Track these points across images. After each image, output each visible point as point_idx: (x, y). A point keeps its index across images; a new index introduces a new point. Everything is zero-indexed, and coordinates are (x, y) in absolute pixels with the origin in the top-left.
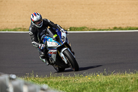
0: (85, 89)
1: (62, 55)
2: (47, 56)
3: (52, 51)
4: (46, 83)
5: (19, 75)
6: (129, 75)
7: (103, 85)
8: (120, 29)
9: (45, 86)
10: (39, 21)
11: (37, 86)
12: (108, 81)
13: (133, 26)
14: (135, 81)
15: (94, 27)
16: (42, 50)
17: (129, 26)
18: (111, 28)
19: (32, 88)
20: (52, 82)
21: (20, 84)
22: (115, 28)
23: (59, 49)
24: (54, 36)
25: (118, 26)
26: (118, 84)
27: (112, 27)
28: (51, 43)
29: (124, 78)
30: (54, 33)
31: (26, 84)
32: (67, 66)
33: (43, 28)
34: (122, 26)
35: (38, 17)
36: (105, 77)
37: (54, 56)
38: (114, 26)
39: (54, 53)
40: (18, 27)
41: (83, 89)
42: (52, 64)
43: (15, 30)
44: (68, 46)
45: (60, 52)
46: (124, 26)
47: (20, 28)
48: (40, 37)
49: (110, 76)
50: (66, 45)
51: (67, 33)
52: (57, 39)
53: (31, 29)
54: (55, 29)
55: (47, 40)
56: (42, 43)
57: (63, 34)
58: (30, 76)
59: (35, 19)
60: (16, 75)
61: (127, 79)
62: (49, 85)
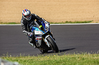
3: (38, 37)
4: (17, 61)
6: (77, 55)
9: (16, 63)
11: (11, 63)
12: (62, 59)
14: (81, 60)
15: (51, 21)
18: (64, 22)
20: (21, 60)
22: (67, 22)
25: (69, 21)
26: (69, 61)
28: (38, 32)
29: (73, 58)
32: (50, 49)
34: (72, 21)
44: (51, 34)
48: (29, 27)
49: (63, 56)
50: (49, 33)
52: (42, 29)
54: (40, 21)
55: (34, 29)
61: (75, 58)
62: (19, 62)
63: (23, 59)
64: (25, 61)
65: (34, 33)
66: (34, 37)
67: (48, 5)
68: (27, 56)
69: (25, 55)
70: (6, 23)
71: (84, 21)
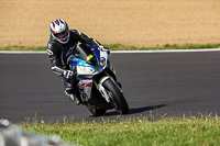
0: (119, 142)
1: (101, 88)
2: (76, 90)
3: (84, 81)
4: (57, 133)
5: (13, 120)
6: (189, 121)
7: (148, 136)
8: (175, 47)
9: (55, 138)
10: (63, 33)
11: (43, 138)
13: (195, 42)
14: (199, 130)
15: (132, 44)
16: (69, 81)
17: (189, 42)
18: (161, 46)
19: (34, 141)
20: (66, 132)
21: (15, 135)
22: (167, 46)
23: (97, 78)
24: (89, 58)
25: (171, 43)
27: (162, 44)
28: (84, 69)
29: (181, 126)
30: (89, 53)
31: (24, 135)
33: (69, 45)
34: (178, 43)
35: (62, 26)
36: (150, 124)
37: (87, 90)
38: (164, 43)
39: (89, 85)
40: (12, 44)
41: (116, 143)
42: (85, 103)
43: (7, 49)
45: (98, 83)
46: (182, 43)
47: (16, 47)
48: (65, 59)
49: (159, 122)
51: (108, 53)
52: (93, 63)
53: (50, 45)
54: (90, 46)
55: (76, 63)
56: (68, 68)
57: (103, 54)
58: (31, 121)
59: (57, 29)
60: (10, 120)
61: (186, 127)
62: (62, 136)
63: (70, 128)
64: (74, 134)
65: (75, 70)
66: (75, 79)
67: (126, 9)
68: (79, 121)
69: (76, 121)
70: (33, 49)
71: (205, 43)
